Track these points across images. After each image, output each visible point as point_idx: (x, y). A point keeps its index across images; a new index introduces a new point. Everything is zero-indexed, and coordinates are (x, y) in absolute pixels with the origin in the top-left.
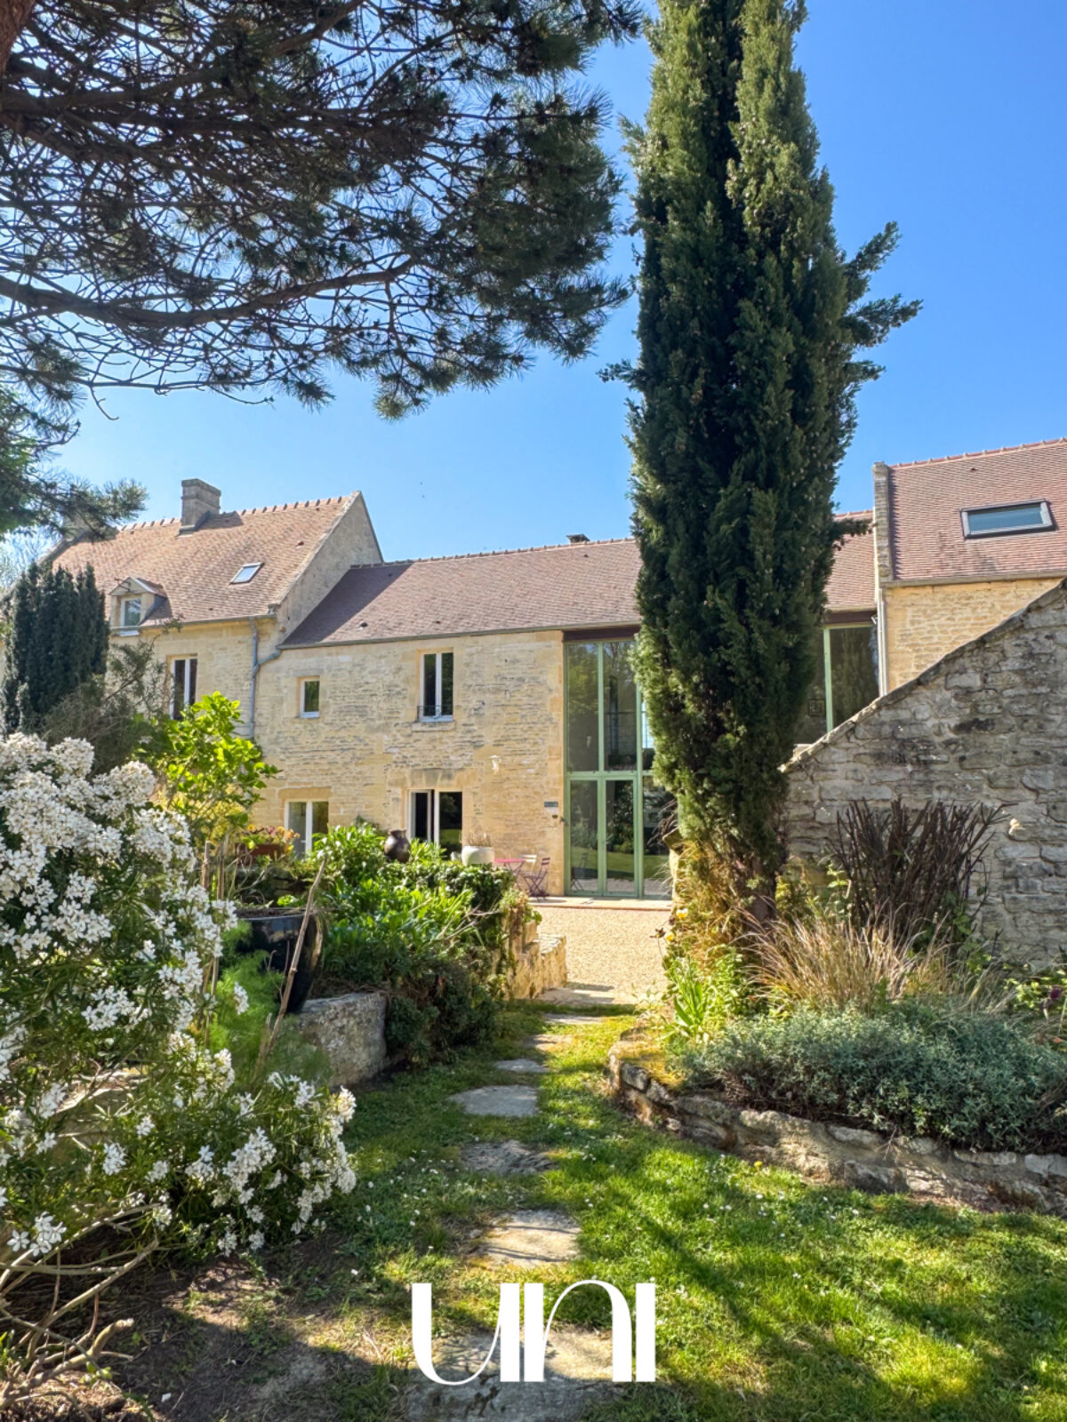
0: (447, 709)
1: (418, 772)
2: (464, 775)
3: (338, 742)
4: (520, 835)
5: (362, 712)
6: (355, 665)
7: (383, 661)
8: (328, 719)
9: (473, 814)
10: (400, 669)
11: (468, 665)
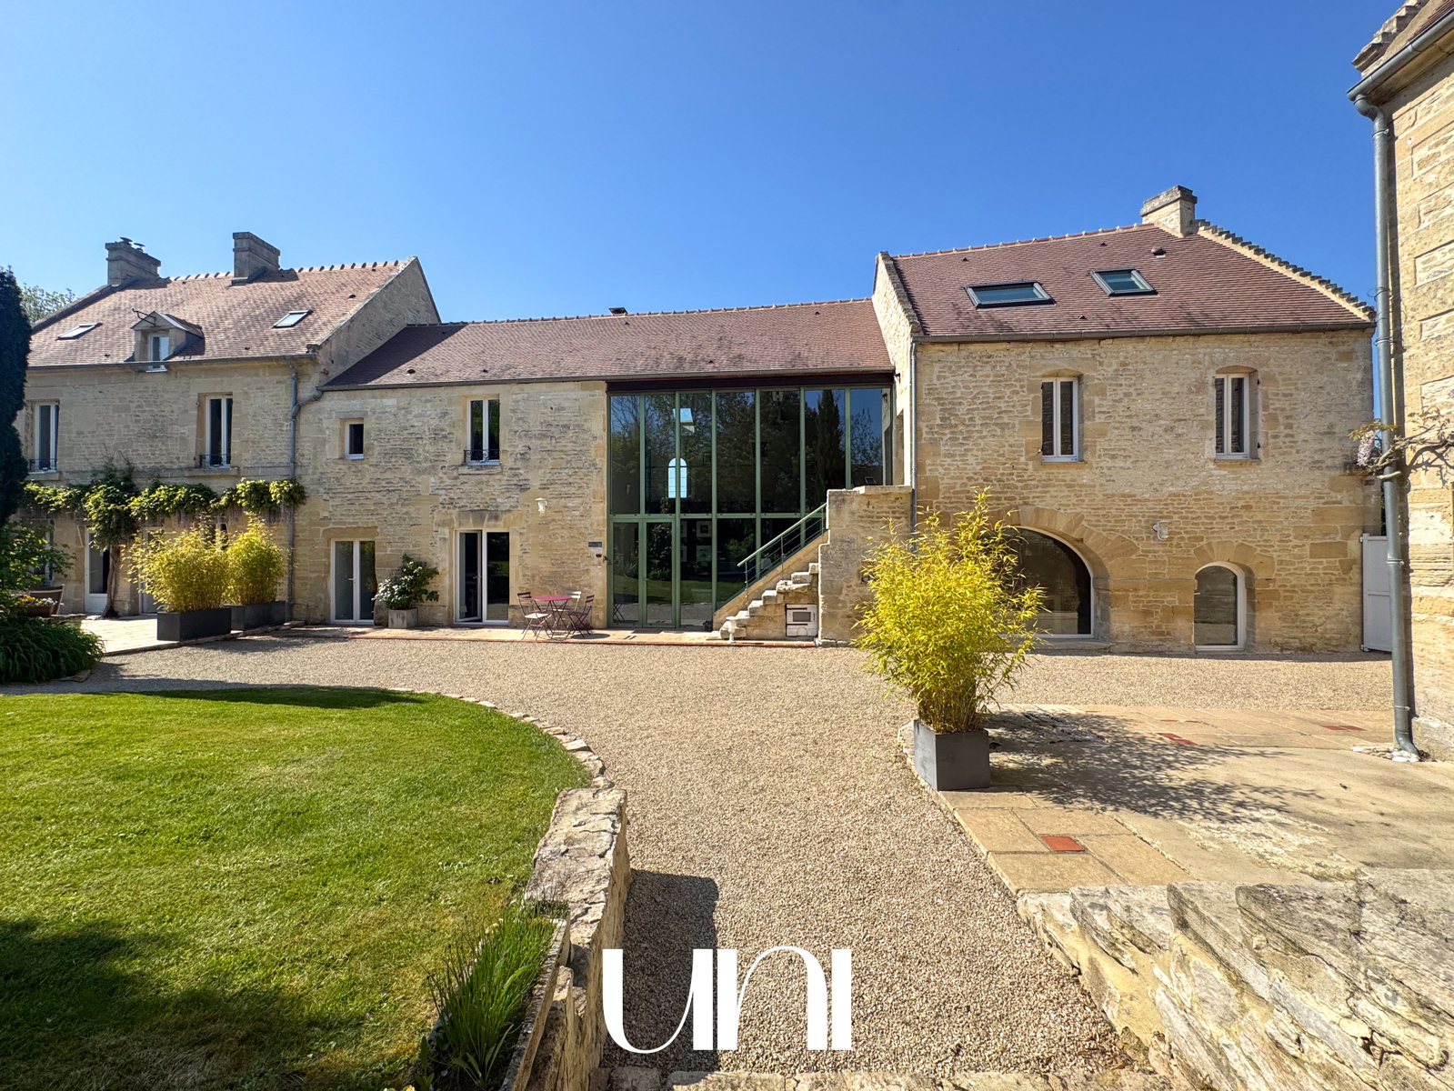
0: (494, 454)
1: (465, 513)
2: (511, 516)
3: (384, 484)
4: (565, 572)
5: (408, 455)
6: (399, 409)
7: (428, 405)
8: (373, 460)
9: (520, 553)
10: (445, 414)
11: (514, 411)
